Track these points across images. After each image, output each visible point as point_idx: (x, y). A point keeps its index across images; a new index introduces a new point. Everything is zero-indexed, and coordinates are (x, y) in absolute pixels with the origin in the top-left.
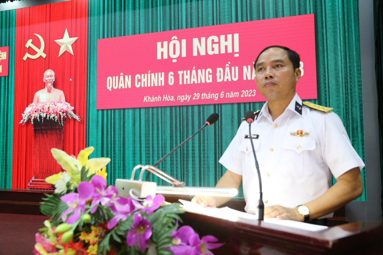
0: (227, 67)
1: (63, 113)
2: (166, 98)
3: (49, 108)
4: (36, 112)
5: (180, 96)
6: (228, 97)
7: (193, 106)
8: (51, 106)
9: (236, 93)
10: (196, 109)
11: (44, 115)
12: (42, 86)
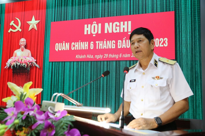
0: (124, 40)
1: (30, 63)
2: (88, 56)
3: (22, 60)
4: (14, 62)
5: (96, 56)
6: (124, 57)
7: (104, 61)
8: (23, 59)
9: (129, 55)
10: (105, 63)
11: (19, 64)
12: (19, 47)
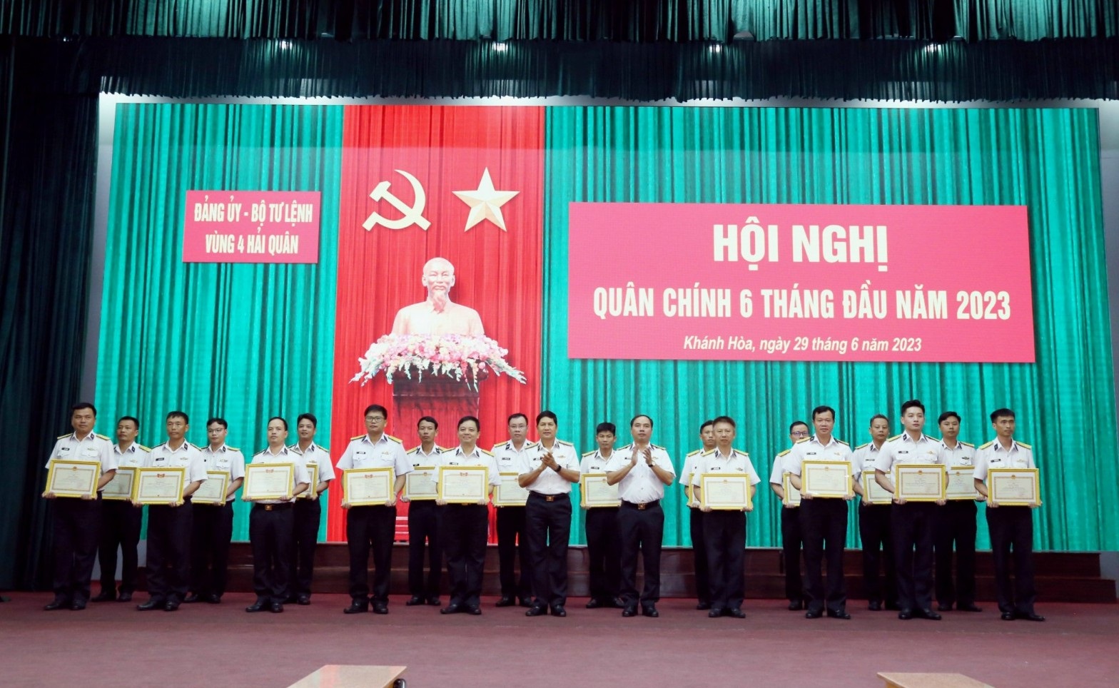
0: (865, 289)
1: (478, 361)
2: (735, 343)
3: (438, 348)
4: (400, 355)
5: (766, 342)
6: (868, 349)
7: (794, 363)
8: (444, 343)
9: (883, 343)
10: (801, 369)
11: (423, 365)
12: (420, 294)
